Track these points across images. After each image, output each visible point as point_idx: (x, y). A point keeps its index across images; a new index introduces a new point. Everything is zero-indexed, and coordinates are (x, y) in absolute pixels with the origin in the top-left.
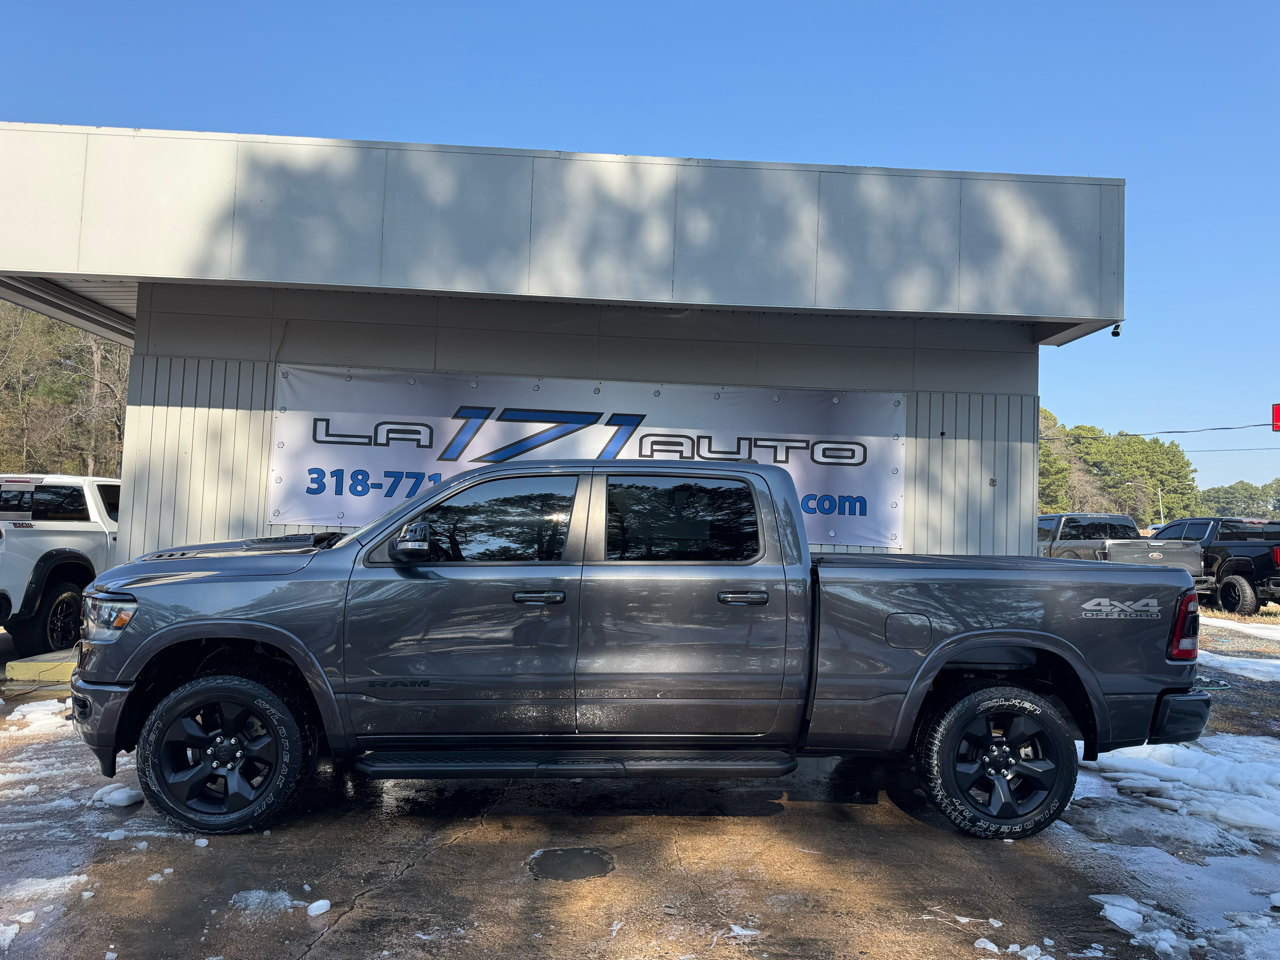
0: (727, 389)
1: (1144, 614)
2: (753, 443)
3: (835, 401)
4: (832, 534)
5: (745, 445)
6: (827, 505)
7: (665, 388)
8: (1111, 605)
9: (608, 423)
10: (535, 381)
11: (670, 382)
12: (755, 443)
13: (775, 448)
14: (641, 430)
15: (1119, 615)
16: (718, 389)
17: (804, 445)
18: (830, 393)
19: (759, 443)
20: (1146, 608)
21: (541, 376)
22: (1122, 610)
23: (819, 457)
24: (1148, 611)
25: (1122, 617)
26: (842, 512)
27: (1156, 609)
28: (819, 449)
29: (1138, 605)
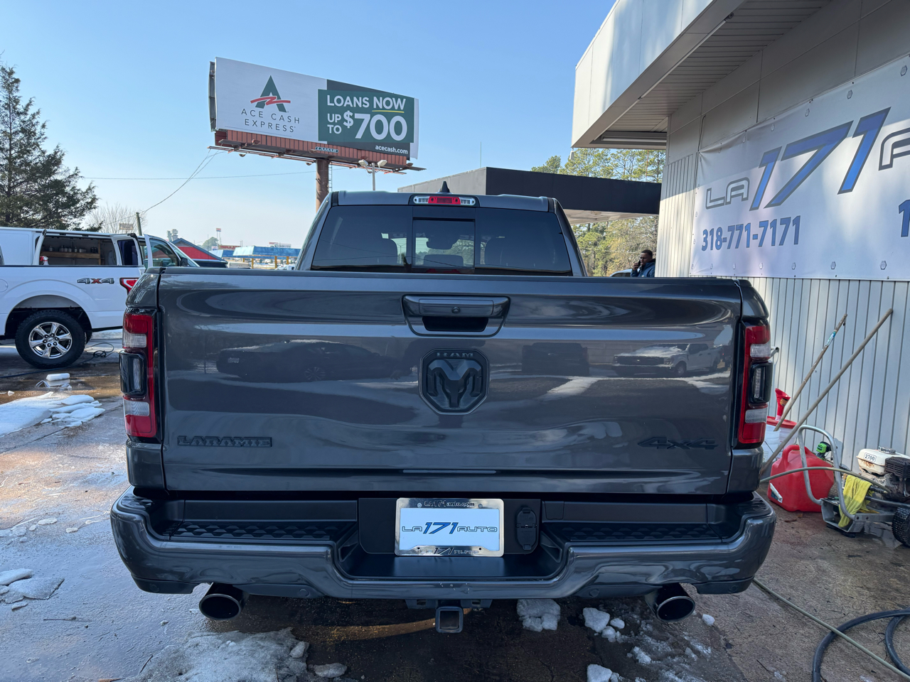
9: (855, 134)
10: (807, 105)
14: (884, 131)
21: (811, 98)
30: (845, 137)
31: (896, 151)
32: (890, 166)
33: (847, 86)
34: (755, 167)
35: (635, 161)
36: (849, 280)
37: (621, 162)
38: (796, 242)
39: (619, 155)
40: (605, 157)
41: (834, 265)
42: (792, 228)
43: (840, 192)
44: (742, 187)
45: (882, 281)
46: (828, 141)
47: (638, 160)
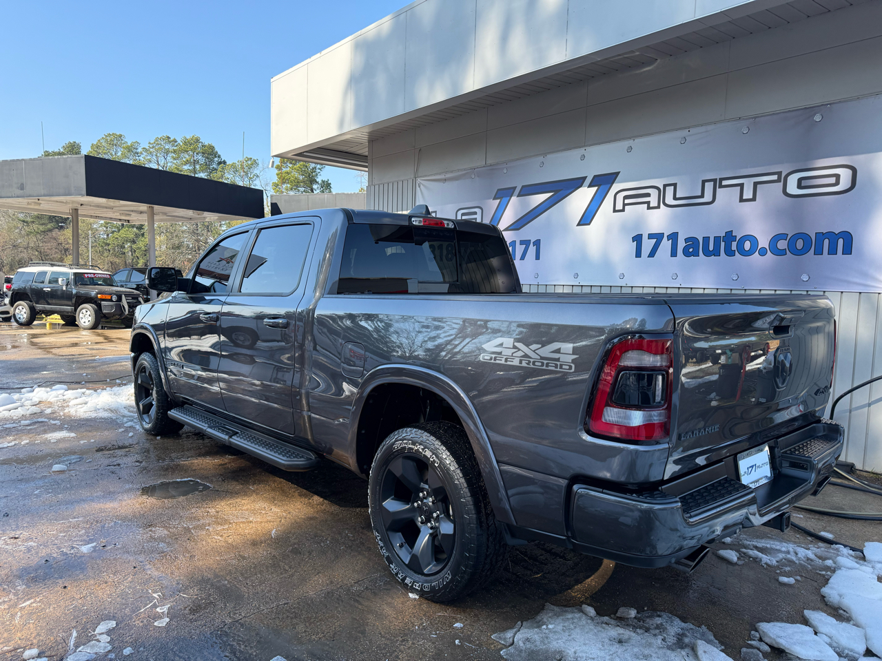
0: (693, 131)
1: (552, 363)
2: (718, 183)
3: (817, 118)
4: (805, 278)
5: (709, 187)
6: (800, 244)
7: (637, 143)
8: (515, 347)
9: (590, 186)
10: (541, 159)
11: (641, 136)
12: (720, 183)
13: (742, 185)
14: (616, 187)
15: (521, 362)
16: (685, 133)
17: (775, 177)
18: (812, 110)
19: (724, 183)
20: (556, 356)
21: (545, 155)
22: (526, 356)
23: (792, 188)
24: (558, 360)
25: (524, 364)
26: (819, 252)
27: (570, 358)
28: (792, 181)
29: (546, 351)
30: (581, 186)
31: (627, 201)
32: (623, 210)
33: (581, 151)
34: (490, 199)
35: (168, 158)
36: (591, 286)
37: (154, 157)
38: (538, 258)
39: (151, 150)
40: (135, 151)
41: (576, 276)
42: (532, 249)
43: (579, 225)
44: (475, 213)
45: (621, 287)
46: (564, 188)
47: (173, 157)
